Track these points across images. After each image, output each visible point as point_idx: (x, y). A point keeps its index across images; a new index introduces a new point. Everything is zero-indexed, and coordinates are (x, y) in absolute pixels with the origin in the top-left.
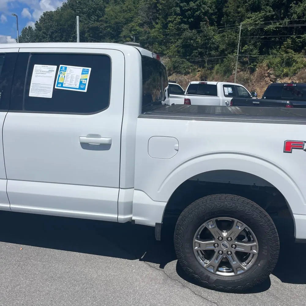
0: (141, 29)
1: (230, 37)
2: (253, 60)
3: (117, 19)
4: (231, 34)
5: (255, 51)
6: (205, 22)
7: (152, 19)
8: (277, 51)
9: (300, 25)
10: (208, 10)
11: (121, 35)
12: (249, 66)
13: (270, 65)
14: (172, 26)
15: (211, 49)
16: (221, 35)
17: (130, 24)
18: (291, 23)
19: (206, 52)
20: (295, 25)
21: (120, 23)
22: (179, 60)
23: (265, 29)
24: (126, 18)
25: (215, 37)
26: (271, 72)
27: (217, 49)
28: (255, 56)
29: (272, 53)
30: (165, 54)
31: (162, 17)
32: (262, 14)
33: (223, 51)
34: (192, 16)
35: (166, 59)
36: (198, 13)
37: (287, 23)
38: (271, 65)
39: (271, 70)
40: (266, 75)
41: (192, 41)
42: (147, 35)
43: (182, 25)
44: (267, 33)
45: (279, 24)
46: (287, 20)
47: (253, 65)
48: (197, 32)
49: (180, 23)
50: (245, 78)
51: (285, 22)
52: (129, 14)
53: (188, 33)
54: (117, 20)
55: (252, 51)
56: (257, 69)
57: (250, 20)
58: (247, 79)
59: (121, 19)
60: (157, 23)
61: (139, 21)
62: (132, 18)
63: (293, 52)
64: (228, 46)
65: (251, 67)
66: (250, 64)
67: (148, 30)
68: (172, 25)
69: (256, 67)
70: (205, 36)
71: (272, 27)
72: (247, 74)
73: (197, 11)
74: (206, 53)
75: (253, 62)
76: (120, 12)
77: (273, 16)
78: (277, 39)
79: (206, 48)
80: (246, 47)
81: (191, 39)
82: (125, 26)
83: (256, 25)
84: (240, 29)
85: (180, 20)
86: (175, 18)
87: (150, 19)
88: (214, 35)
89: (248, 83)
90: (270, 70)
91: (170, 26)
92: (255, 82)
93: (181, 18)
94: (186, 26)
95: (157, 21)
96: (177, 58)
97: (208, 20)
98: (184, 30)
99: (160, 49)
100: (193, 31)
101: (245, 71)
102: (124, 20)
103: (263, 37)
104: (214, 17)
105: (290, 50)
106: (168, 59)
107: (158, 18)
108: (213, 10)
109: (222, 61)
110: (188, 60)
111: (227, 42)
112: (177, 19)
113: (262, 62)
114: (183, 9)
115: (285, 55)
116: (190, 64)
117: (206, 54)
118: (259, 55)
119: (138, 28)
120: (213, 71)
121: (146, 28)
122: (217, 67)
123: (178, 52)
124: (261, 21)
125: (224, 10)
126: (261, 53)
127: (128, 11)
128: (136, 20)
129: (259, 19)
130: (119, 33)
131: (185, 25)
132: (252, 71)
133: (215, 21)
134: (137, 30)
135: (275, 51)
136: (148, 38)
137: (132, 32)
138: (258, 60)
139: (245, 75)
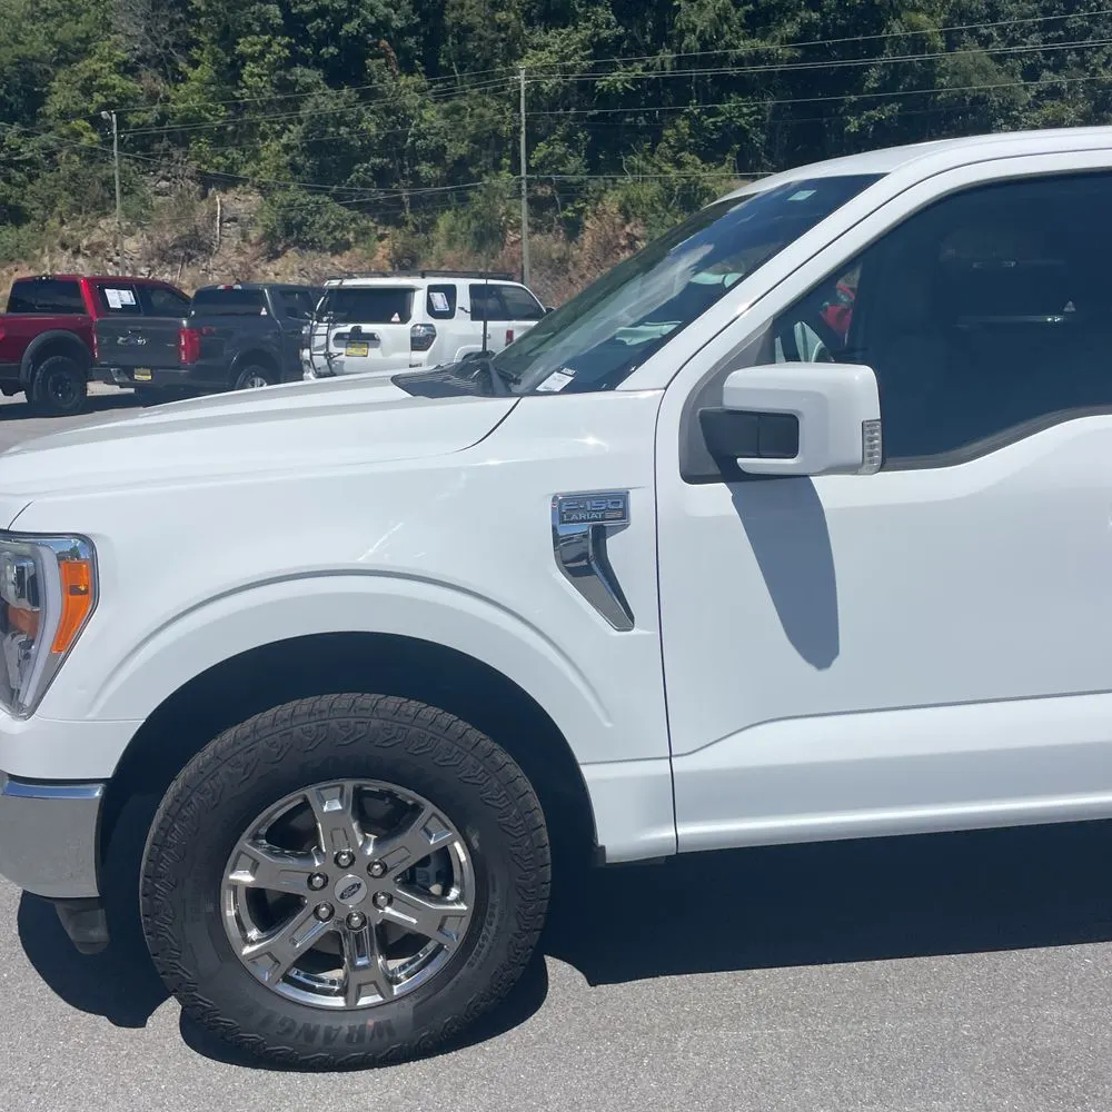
0: (131, 84)
1: (481, 116)
2: (569, 192)
3: (22, 43)
4: (485, 105)
5: (574, 162)
6: (383, 61)
7: (175, 45)
8: (645, 158)
9: (709, 72)
10: (388, 19)
11: (50, 109)
12: (561, 215)
13: (629, 207)
14: (260, 76)
15: (415, 156)
16: (446, 106)
17: (81, 65)
18: (680, 62)
19: (402, 167)
20: (694, 72)
21: (34, 59)
22: (304, 201)
23: (600, 84)
24: (58, 42)
25: (427, 115)
26: (638, 232)
27: (436, 155)
28: (574, 179)
29: (632, 169)
30: (244, 181)
31: (213, 41)
32: (585, 31)
33: (462, 163)
34: (331, 36)
35: (250, 198)
36: (350, 27)
37: (668, 65)
38: (633, 206)
39: (636, 226)
40: (623, 242)
41: (343, 130)
42: (158, 106)
43: (298, 70)
44: (605, 98)
45: (644, 70)
46: (666, 55)
47: (574, 212)
48: (358, 96)
49: (289, 63)
50: (554, 256)
51: (662, 63)
52: (72, 24)
53: (326, 101)
54: (21, 50)
55: (562, 160)
56: (588, 224)
57: (546, 53)
58: (562, 260)
59: (37, 44)
60: (195, 64)
61: (118, 53)
62: (87, 40)
63: (699, 162)
64: (476, 147)
65: (567, 218)
66: (564, 208)
67: (161, 86)
68: (256, 71)
69: (583, 217)
70: (389, 111)
71: (618, 79)
72: (556, 241)
73: (349, 19)
74: (401, 171)
75: (572, 201)
76: (33, 18)
77: (619, 39)
78: (642, 121)
79: (401, 154)
80: (542, 149)
81: (340, 121)
82: (62, 74)
83: (567, 71)
84: (522, 86)
85: (287, 51)
86: (268, 44)
87: (166, 47)
88: (422, 106)
89: (567, 271)
90: (632, 224)
91: (252, 75)
92: (588, 268)
93: (290, 43)
94: (311, 75)
95: (195, 53)
96: (296, 194)
97: (393, 54)
98: (308, 88)
99: (221, 159)
100: (345, 91)
101: (549, 231)
102: (50, 50)
103: (596, 112)
104: (411, 42)
105: (686, 156)
106: (255, 198)
107: (196, 43)
108: (407, 18)
109: (463, 200)
110: (337, 198)
111: (471, 129)
112: (276, 48)
113: (599, 199)
114: (294, 11)
115: (674, 173)
116: (347, 213)
117: (404, 177)
118: (588, 173)
119: (115, 79)
120: (434, 235)
121: (151, 80)
122: (445, 221)
123: (294, 168)
124: (583, 59)
125: (450, 18)
126: (594, 168)
127: (67, 16)
128: (103, 47)
129: (575, 51)
130: (40, 99)
131: (307, 71)
132: (573, 229)
133: (418, 58)
134: (114, 87)
135: (637, 161)
136: (164, 118)
137: (95, 94)
138: (587, 192)
139: (553, 244)
